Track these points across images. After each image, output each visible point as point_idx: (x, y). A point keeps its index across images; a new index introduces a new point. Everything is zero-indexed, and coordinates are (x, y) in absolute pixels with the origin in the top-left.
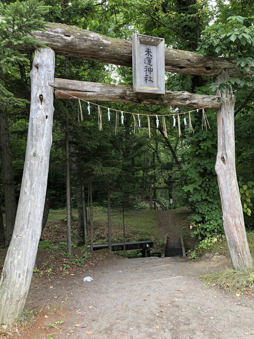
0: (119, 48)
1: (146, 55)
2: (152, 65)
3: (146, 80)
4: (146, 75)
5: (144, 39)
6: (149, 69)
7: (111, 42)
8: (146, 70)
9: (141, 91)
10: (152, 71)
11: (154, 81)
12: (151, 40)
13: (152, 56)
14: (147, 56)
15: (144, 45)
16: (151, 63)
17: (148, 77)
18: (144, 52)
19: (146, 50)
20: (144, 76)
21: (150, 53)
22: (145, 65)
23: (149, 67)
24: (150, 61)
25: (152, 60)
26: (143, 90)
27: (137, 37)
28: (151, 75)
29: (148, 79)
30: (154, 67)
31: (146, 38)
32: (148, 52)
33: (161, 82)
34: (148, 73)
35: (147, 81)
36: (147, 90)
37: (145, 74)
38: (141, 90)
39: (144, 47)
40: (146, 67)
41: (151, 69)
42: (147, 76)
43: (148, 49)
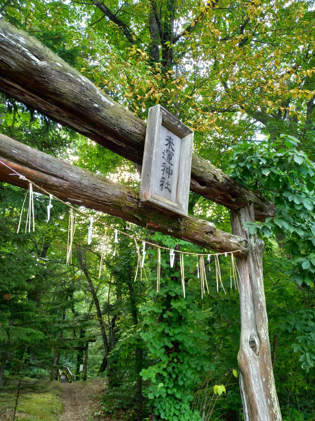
0: (126, 119)
1: (166, 145)
2: (172, 165)
3: (162, 185)
4: (163, 178)
5: (169, 119)
6: (168, 170)
7: (113, 105)
8: (164, 170)
9: (155, 201)
10: (171, 174)
11: (172, 191)
12: (178, 124)
13: (173, 151)
14: (168, 146)
15: (166, 129)
16: (172, 161)
17: (166, 181)
18: (164, 140)
19: (167, 138)
20: (160, 178)
21: (172, 145)
22: (164, 161)
23: (168, 165)
24: (170, 157)
25: (173, 157)
26: (158, 200)
27: (161, 110)
28: (169, 180)
29: (164, 185)
30: (175, 168)
31: (172, 119)
32: (170, 142)
33: (183, 195)
34: (166, 176)
35: (164, 187)
36: (163, 202)
37: (161, 175)
38: (155, 199)
39: (165, 132)
40: (164, 163)
41: (171, 171)
42: (163, 180)
43: (170, 138)
